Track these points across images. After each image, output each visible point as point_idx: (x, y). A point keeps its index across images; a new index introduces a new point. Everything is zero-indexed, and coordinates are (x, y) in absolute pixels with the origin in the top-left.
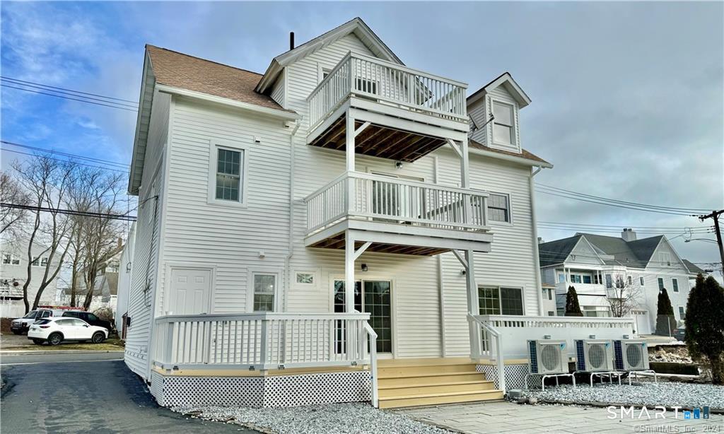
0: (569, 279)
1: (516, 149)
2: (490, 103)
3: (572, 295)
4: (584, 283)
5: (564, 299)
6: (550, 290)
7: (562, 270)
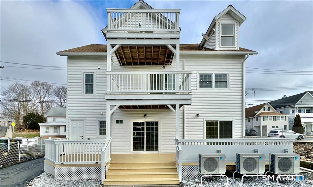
0: (297, 111)
1: (235, 48)
2: (219, 26)
3: (298, 118)
4: (307, 112)
5: (293, 120)
6: (286, 117)
7: (294, 108)
